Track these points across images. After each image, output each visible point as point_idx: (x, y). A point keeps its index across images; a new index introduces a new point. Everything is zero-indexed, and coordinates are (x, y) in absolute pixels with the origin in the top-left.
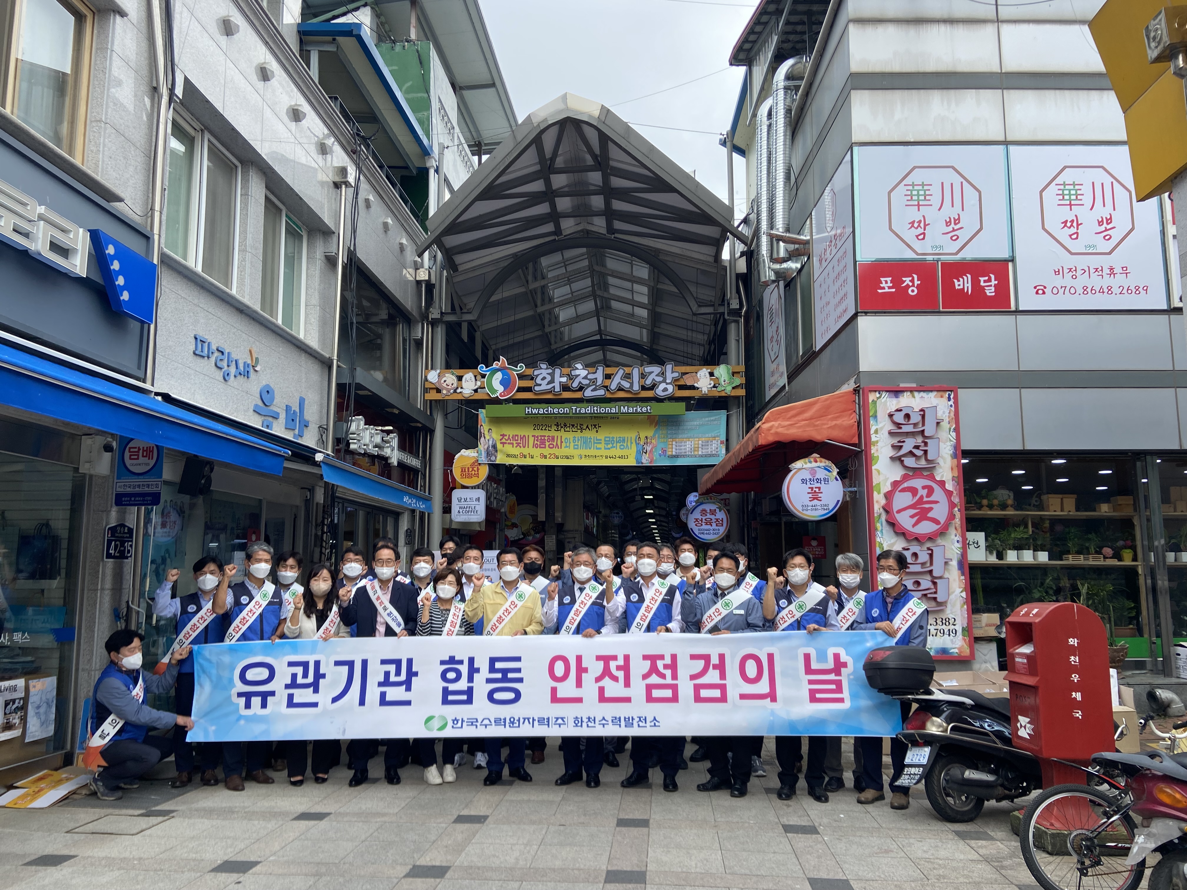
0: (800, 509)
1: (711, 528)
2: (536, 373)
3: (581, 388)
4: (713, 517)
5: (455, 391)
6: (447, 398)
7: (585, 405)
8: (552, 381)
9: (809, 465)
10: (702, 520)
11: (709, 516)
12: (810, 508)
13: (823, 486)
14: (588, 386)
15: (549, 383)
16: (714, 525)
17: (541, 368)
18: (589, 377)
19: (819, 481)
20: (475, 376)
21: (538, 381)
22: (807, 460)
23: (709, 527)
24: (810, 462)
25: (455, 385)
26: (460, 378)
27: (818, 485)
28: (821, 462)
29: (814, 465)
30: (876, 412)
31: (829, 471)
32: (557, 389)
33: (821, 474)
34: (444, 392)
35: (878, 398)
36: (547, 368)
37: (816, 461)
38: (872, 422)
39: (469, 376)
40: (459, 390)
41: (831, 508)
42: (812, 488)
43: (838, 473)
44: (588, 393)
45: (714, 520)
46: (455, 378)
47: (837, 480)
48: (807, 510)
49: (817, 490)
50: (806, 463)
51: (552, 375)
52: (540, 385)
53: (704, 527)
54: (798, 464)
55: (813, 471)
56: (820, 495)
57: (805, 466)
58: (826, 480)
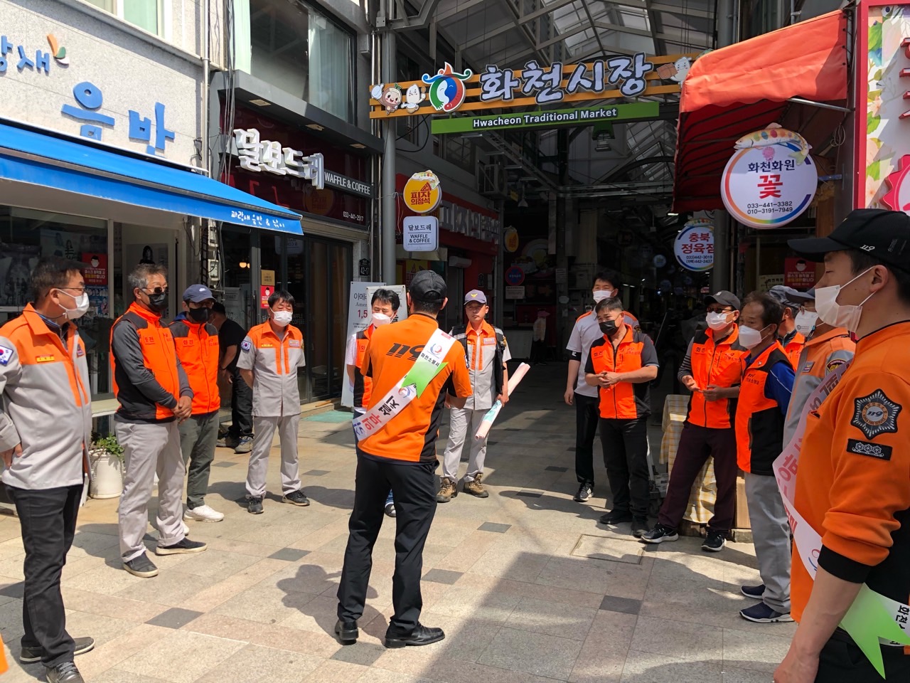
0: (745, 210)
1: (702, 255)
2: (484, 78)
3: (535, 93)
4: (705, 243)
5: (399, 107)
6: (392, 115)
7: (540, 112)
8: (501, 87)
9: (762, 142)
10: (691, 246)
11: (700, 241)
12: (760, 208)
13: (784, 173)
14: (542, 89)
15: (497, 90)
16: (706, 251)
17: (489, 73)
18: (544, 78)
19: (777, 165)
20: (420, 88)
21: (487, 88)
22: (759, 133)
23: (699, 254)
24: (765, 137)
25: (399, 100)
26: (404, 92)
27: (777, 172)
28: (783, 135)
29: (771, 140)
30: (880, 42)
31: (796, 150)
32: (507, 96)
33: (782, 154)
34: (389, 108)
35: (884, 19)
36: (496, 72)
37: (774, 135)
38: (871, 60)
39: (413, 88)
40: (403, 106)
41: (794, 208)
42: (766, 178)
43: (810, 152)
44: (543, 98)
45: (706, 246)
46: (399, 92)
47: (807, 161)
48: (756, 212)
49: (773, 180)
50: (758, 139)
51: (502, 79)
52: (488, 92)
53: (694, 254)
54: (745, 142)
55: (769, 151)
56: (778, 188)
57: (756, 143)
58: (790, 164)
